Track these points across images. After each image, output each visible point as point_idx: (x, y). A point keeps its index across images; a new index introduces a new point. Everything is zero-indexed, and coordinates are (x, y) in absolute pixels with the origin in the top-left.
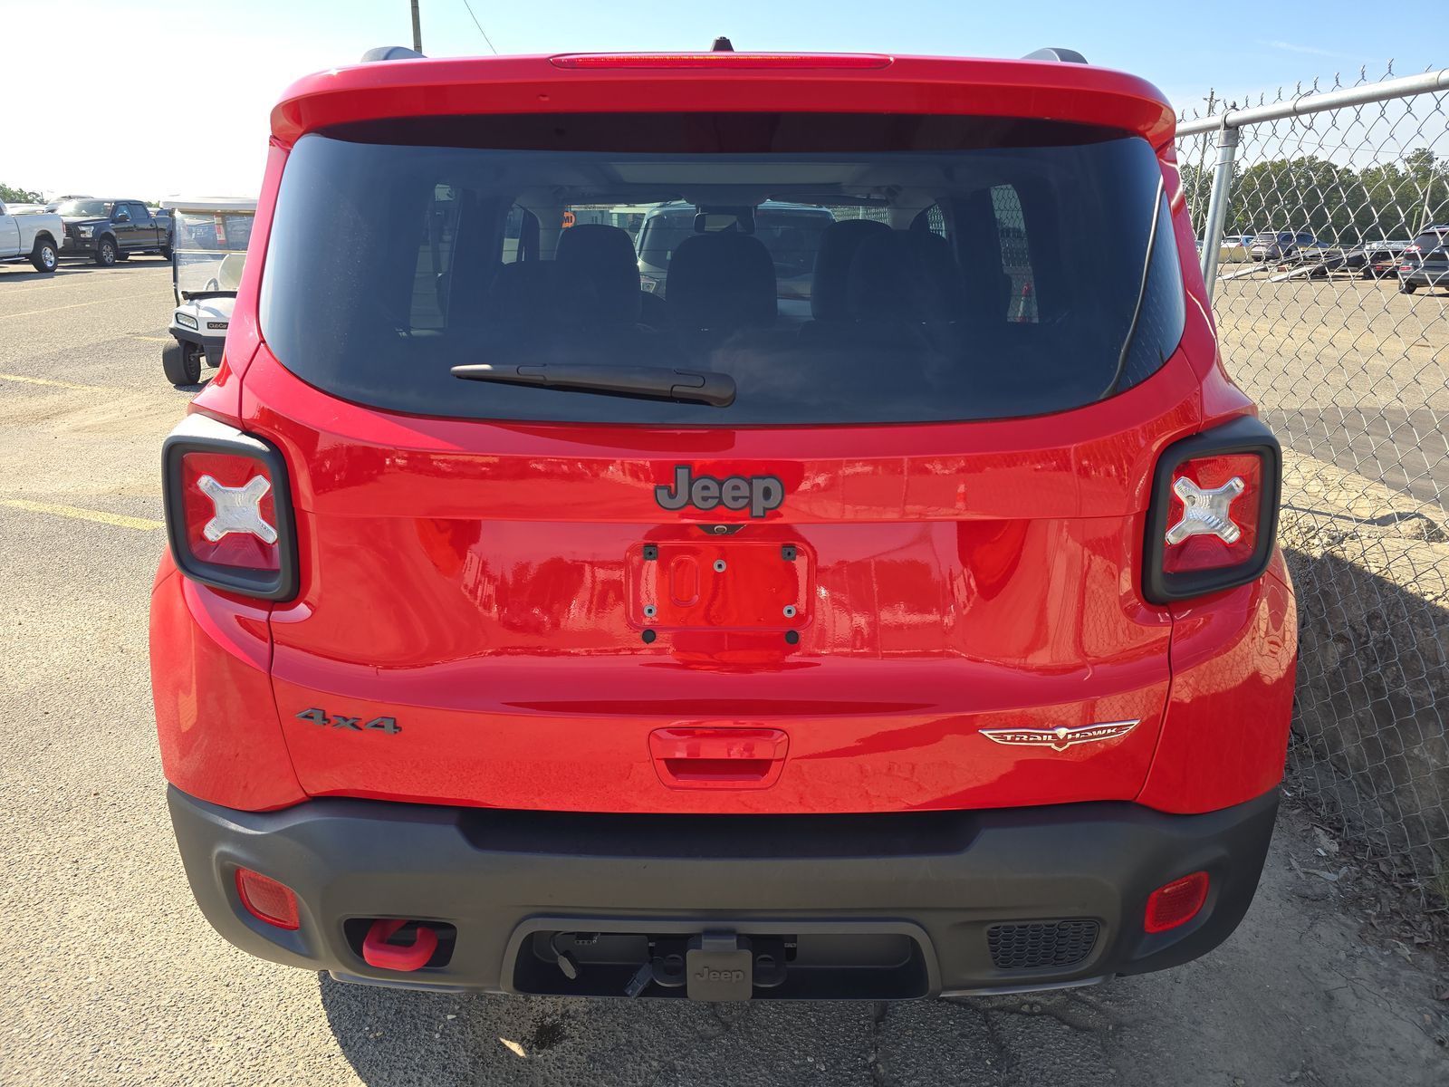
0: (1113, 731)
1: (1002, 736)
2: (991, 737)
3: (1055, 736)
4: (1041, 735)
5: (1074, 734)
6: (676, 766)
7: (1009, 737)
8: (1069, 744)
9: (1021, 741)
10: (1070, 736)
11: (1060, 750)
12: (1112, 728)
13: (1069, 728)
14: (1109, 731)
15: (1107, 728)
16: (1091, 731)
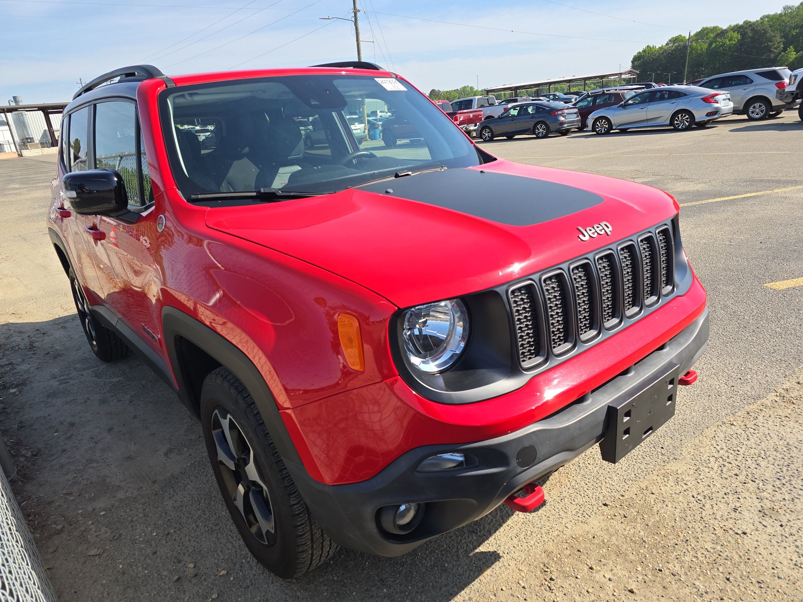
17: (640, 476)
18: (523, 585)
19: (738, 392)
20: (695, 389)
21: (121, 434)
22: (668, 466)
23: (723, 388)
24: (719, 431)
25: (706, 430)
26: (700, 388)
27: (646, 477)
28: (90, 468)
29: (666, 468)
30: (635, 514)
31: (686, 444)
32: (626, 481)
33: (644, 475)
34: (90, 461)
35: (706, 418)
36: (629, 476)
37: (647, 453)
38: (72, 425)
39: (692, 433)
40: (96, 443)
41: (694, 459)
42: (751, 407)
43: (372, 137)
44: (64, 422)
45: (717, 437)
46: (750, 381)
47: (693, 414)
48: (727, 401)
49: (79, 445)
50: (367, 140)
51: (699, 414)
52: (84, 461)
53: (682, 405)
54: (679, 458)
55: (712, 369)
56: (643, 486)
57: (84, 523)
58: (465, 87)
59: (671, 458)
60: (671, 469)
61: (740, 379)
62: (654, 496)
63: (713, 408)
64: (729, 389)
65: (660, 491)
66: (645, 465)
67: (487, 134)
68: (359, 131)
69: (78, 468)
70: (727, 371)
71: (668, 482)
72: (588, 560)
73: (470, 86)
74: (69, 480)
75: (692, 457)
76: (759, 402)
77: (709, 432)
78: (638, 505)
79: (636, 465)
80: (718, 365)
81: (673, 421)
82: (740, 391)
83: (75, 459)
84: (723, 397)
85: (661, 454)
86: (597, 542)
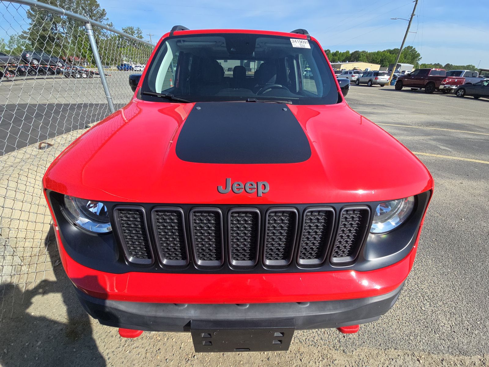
17: (308, 342)
18: (182, 346)
19: (454, 339)
20: (421, 314)
22: (333, 352)
23: (445, 328)
24: (402, 358)
25: (393, 350)
26: (426, 316)
27: (310, 346)
29: (330, 351)
30: (276, 363)
31: (364, 348)
32: (296, 338)
33: (311, 344)
35: (404, 341)
36: (302, 337)
37: (331, 332)
39: (379, 344)
41: (357, 363)
42: (451, 357)
43: (391, 84)
45: (394, 361)
46: (474, 335)
47: (397, 331)
48: (436, 340)
50: (388, 85)
51: (402, 334)
53: (396, 318)
54: (347, 352)
55: (454, 307)
56: (302, 350)
58: (470, 65)
59: (342, 348)
60: (332, 355)
61: (468, 330)
62: (300, 363)
63: (419, 337)
64: (450, 332)
65: (308, 363)
66: (320, 338)
67: (460, 93)
68: (385, 80)
70: (464, 317)
71: (319, 362)
72: (220, 364)
73: (473, 65)
75: (358, 360)
76: (461, 357)
77: (393, 353)
78: (284, 359)
79: (314, 333)
80: (462, 308)
81: (375, 325)
82: (456, 339)
84: (438, 335)
85: (338, 339)
86: (237, 358)
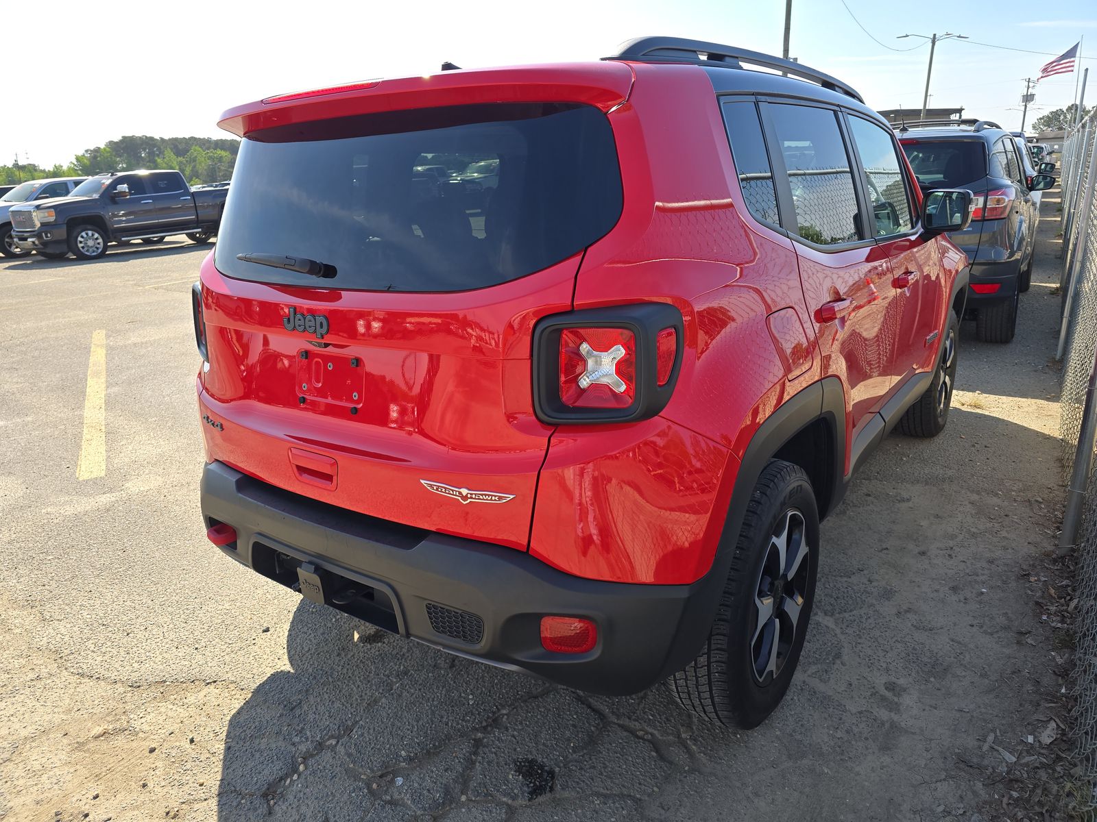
0: (496, 498)
1: (431, 486)
2: (426, 485)
3: (460, 493)
4: (453, 491)
5: (471, 494)
6: (301, 470)
7: (435, 488)
8: (469, 500)
9: (441, 491)
10: (469, 496)
11: (465, 503)
12: (495, 496)
13: (469, 490)
14: (493, 498)
15: (492, 496)
16: (482, 495)
21: (919, 542)
28: (979, 530)
34: (974, 535)
38: (954, 589)
40: (952, 548)
44: (962, 599)
49: (970, 558)
52: (979, 539)
57: (1018, 496)
69: (991, 537)
74: (1007, 531)
83: (987, 546)
